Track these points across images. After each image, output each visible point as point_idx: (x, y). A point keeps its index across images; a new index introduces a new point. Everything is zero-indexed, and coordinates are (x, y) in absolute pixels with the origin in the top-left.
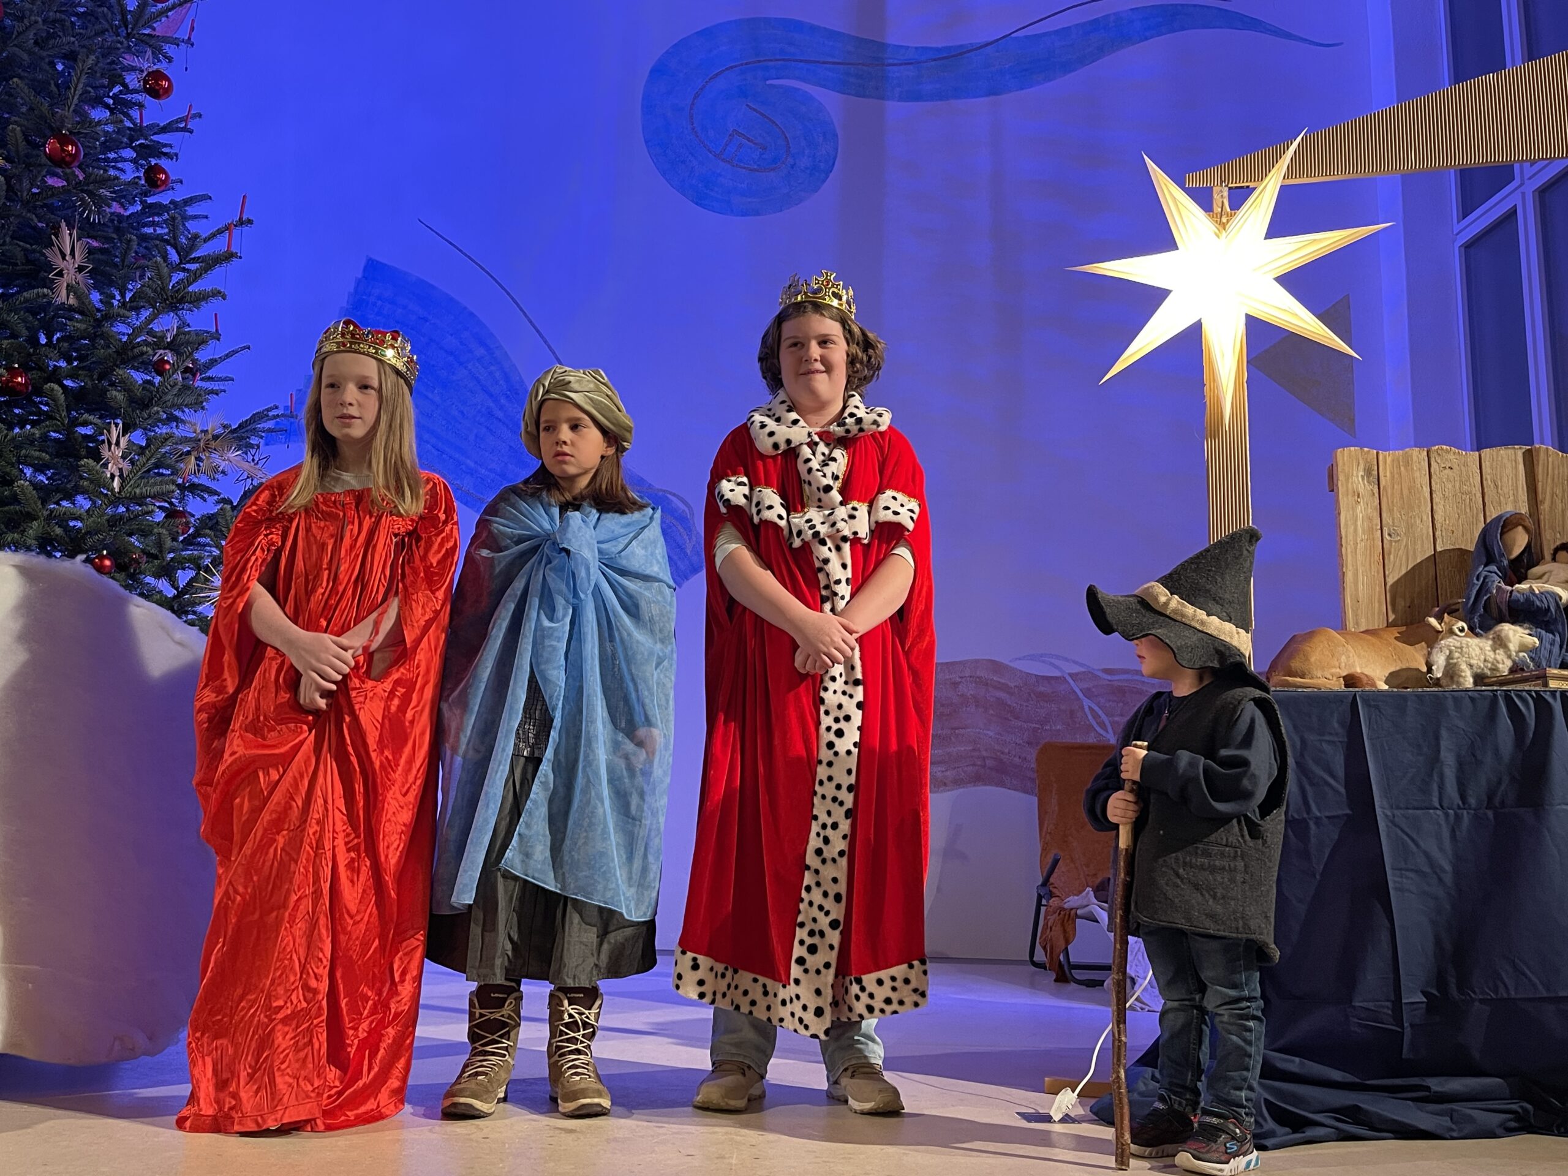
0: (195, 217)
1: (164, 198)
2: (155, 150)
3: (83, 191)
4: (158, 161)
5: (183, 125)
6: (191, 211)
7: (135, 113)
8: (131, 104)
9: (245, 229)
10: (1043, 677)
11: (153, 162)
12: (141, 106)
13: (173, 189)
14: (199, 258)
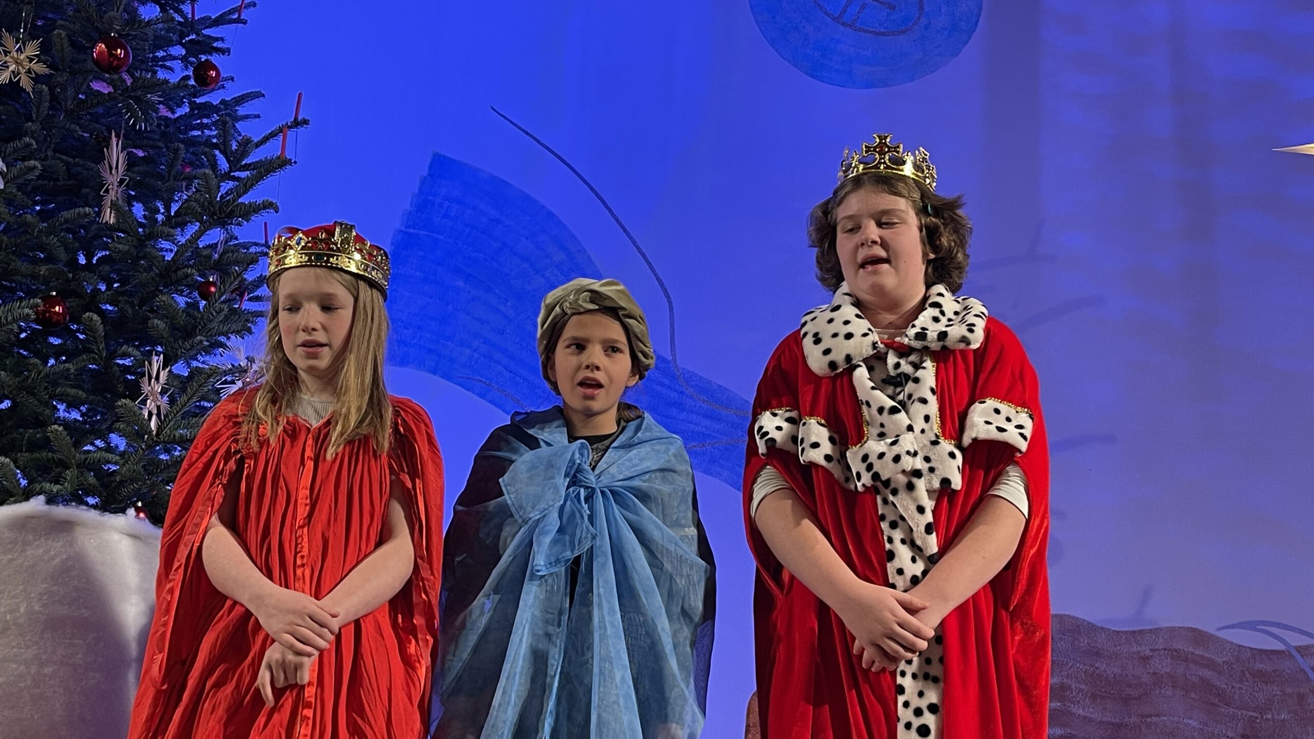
0: (246, 117)
1: (214, 98)
2: (207, 46)
4: (209, 58)
5: (236, 16)
6: (241, 111)
9: (301, 130)
10: (1261, 651)
11: (203, 58)
13: (224, 87)
14: (250, 164)
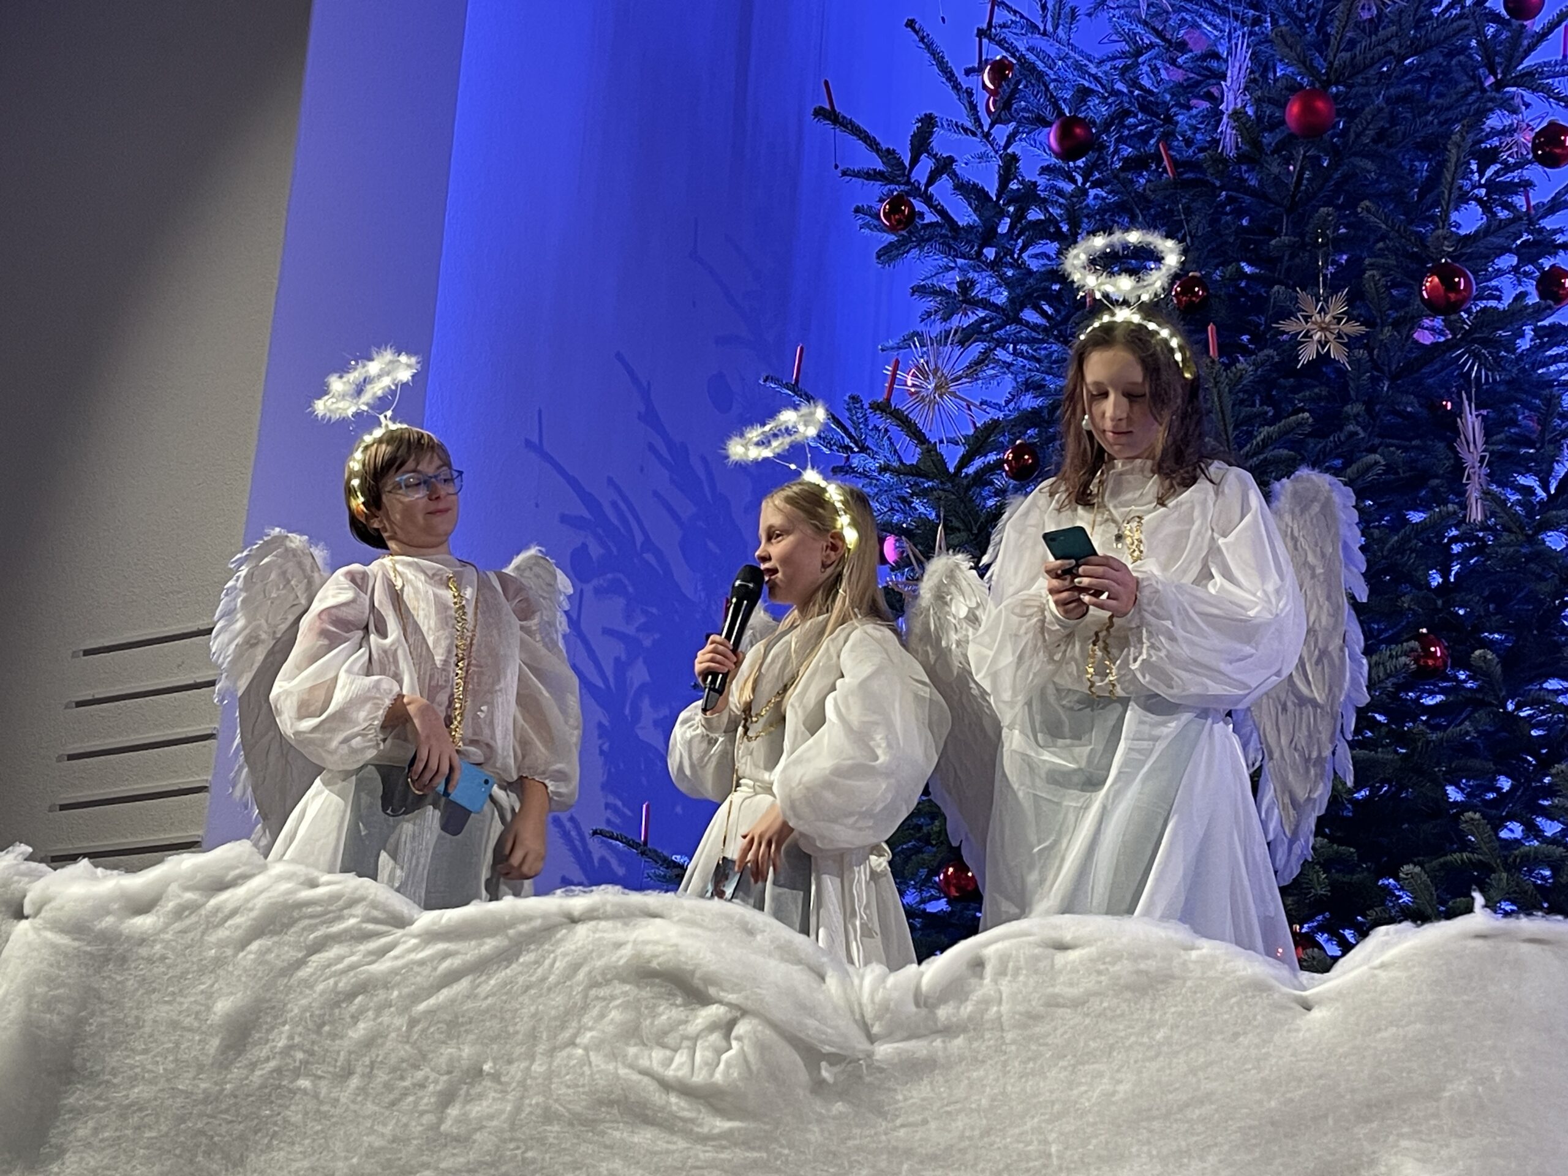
2: (1545, 245)
3: (1474, 341)
4: (1552, 261)
7: (1519, 201)
8: (1512, 188)
11: (1547, 263)
12: (1527, 185)
